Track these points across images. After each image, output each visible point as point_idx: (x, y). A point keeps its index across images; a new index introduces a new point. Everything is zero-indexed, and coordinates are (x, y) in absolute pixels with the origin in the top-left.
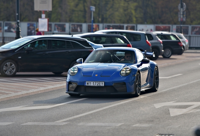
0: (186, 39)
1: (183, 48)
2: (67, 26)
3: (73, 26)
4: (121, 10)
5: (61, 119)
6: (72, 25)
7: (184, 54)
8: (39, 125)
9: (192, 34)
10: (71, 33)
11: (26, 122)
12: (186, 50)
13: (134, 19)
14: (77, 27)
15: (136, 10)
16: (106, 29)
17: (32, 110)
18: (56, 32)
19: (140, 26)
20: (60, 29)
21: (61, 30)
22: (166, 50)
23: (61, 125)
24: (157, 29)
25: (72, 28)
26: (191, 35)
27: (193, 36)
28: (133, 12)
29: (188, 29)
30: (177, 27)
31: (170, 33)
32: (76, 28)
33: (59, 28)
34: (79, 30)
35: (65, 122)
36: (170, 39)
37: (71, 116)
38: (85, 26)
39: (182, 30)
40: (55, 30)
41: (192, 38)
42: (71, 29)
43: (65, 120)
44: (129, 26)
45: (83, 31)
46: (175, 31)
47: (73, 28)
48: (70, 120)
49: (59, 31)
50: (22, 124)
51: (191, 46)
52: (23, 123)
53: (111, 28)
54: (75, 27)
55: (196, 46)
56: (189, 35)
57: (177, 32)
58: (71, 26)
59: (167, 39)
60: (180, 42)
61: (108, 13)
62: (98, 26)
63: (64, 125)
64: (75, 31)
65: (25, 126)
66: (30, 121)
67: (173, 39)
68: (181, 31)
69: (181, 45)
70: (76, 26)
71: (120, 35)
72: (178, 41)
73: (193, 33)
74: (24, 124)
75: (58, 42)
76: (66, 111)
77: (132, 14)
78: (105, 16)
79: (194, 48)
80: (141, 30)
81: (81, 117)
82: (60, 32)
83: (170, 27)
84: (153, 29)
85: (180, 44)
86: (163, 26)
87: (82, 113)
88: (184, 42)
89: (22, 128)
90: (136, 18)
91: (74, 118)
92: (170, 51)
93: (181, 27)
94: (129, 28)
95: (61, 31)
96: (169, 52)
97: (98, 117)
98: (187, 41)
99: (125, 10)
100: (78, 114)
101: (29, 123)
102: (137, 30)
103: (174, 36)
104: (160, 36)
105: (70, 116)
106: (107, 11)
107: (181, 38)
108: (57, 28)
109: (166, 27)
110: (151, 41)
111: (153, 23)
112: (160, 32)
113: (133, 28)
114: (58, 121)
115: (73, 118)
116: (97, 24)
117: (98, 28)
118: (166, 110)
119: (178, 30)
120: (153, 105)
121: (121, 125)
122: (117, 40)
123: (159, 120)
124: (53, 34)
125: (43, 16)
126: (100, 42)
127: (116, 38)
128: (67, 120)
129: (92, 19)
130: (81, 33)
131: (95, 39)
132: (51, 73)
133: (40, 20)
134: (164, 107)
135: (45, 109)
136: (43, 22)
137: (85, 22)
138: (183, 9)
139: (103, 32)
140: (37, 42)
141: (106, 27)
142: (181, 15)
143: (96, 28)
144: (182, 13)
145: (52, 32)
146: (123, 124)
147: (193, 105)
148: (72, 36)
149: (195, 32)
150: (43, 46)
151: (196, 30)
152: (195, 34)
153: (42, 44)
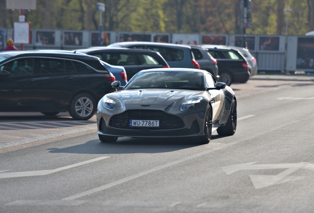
0: (253, 58)
1: (249, 72)
2: (58, 35)
3: (67, 35)
4: (141, 11)
5: (72, 194)
6: (66, 33)
7: (249, 81)
8: (35, 206)
9: (260, 49)
10: (64, 46)
11: (12, 200)
12: (253, 75)
13: (162, 25)
14: (74, 38)
15: (164, 10)
16: (122, 40)
17: (18, 178)
18: (39, 44)
19: (176, 37)
20: (46, 40)
21: (47, 42)
22: (223, 75)
23: (73, 204)
24: (205, 41)
25: (66, 39)
26: (258, 51)
27: (262, 53)
28: (161, 13)
29: (254, 42)
30: (236, 37)
31: (229, 48)
32: (72, 38)
33: (44, 38)
34: (77, 42)
35: (79, 199)
36: (229, 57)
37: (88, 190)
38: (86, 36)
39: (246, 43)
40: (37, 41)
41: (260, 56)
42: (64, 40)
43: (78, 196)
44: (160, 36)
45: (83, 44)
46: (234, 44)
47: (68, 38)
48: (87, 197)
49: (43, 43)
50: (6, 205)
51: (260, 69)
52: (8, 202)
53: (130, 38)
54: (70, 37)
55: (267, 69)
56: (255, 51)
57: (237, 45)
58: (64, 36)
59: (225, 58)
60: (245, 62)
61: (120, 15)
62: (109, 35)
63: (79, 206)
64: (69, 43)
65: (12, 206)
66: (19, 199)
67: (233, 57)
68: (244, 44)
69: (247, 67)
70: (72, 34)
71: (149, 50)
72: (242, 60)
73: (262, 47)
74: (10, 204)
75: (50, 62)
76: (77, 179)
77: (158, 16)
78: (114, 19)
79: (264, 72)
80: (179, 42)
81: (104, 191)
82: (45, 45)
83: (224, 38)
84: (198, 42)
85: (244, 65)
86: (214, 37)
87: (105, 184)
88: (251, 62)
89: (6, 211)
90: (165, 22)
91: (94, 192)
92: (228, 76)
93: (244, 37)
94: (159, 38)
95: (47, 44)
96: (228, 78)
97: (133, 190)
98: (255, 60)
99: (147, 10)
100: (99, 185)
101: (17, 201)
102: (171, 43)
103: (236, 53)
104: (213, 52)
105: (86, 188)
106: (118, 10)
107: (246, 56)
108: (41, 39)
109: (218, 37)
110: (199, 61)
111: (195, 31)
112: (212, 47)
113: (165, 39)
114: (67, 199)
115: (91, 193)
116: (107, 32)
117: (109, 39)
118: (244, 177)
119: (239, 43)
120: (221, 169)
121: (177, 205)
122: (146, 59)
123: (237, 195)
124: (35, 48)
125: (22, 18)
126: (118, 63)
127: (145, 56)
128: (83, 197)
129: (101, 24)
130: (81, 46)
131: (110, 57)
132: (39, 114)
133: (16, 24)
134: (239, 172)
135: (40, 176)
136: (21, 31)
137: (83, 29)
138: (248, 10)
139: (122, 47)
140: (16, 62)
141: (121, 38)
142: (244, 18)
143: (105, 39)
144: (245, 16)
145: (32, 45)
146: (179, 202)
147: (286, 169)
148: (75, 53)
149: (265, 46)
150: (26, 69)
151: (266, 43)
152: (266, 49)
153: (24, 65)
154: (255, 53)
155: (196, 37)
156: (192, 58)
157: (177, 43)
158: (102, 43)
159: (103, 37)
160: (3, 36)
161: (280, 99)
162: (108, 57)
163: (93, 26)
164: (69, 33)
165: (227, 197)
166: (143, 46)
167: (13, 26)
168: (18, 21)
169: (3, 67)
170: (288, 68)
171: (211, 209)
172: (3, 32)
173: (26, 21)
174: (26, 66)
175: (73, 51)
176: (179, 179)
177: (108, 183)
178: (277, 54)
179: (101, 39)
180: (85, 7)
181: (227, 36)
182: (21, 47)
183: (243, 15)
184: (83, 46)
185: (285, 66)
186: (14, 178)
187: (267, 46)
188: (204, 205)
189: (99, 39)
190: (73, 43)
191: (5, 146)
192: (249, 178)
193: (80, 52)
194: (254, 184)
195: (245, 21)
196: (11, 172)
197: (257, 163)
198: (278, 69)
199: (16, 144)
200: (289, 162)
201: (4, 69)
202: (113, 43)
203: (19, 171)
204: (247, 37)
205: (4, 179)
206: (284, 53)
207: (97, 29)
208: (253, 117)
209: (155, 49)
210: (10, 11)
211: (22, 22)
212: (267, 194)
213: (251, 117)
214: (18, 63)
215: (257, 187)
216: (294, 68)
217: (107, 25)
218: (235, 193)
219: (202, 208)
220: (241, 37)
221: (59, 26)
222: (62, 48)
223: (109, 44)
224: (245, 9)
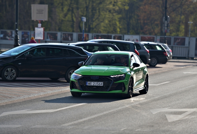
0: (170, 50)
1: (167, 58)
2: (59, 34)
3: (64, 35)
4: (107, 22)
5: (67, 123)
6: (63, 34)
7: (167, 63)
8: (47, 128)
9: (174, 44)
10: (62, 41)
11: (34, 125)
12: (170, 59)
13: (118, 30)
14: (68, 36)
15: (120, 21)
17: (37, 113)
18: (49, 40)
19: (126, 37)
20: (52, 38)
21: (53, 39)
22: (152, 59)
23: (67, 128)
24: (143, 40)
25: (63, 37)
26: (173, 46)
27: (175, 47)
28: (118, 23)
29: (171, 40)
30: (160, 38)
31: (156, 44)
32: (67, 37)
33: (52, 36)
34: (70, 39)
35: (71, 125)
36: (156, 48)
37: (75, 120)
38: (75, 35)
39: (166, 41)
40: (47, 38)
41: (174, 48)
42: (62, 37)
43: (70, 124)
44: (117, 36)
46: (159, 41)
47: (65, 37)
48: (75, 124)
49: (51, 39)
50: (31, 127)
51: (174, 56)
52: (32, 126)
53: (100, 37)
54: (66, 36)
55: (178, 56)
56: (171, 45)
57: (161, 42)
58: (62, 35)
59: (154, 49)
60: (165, 52)
61: (95, 24)
62: (88, 35)
63: (70, 129)
64: (65, 40)
65: (34, 128)
66: (38, 124)
67: (159, 48)
68: (165, 41)
69: (166, 55)
70: (67, 35)
71: (110, 44)
72: (163, 50)
73: (175, 43)
74: (33, 127)
76: (69, 115)
77: (116, 25)
78: (91, 26)
79: (176, 58)
80: (128, 40)
81: (84, 121)
82: (52, 41)
83: (154, 38)
84: (138, 40)
85: (165, 54)
86: (148, 37)
87: (85, 118)
88: (168, 52)
89: (31, 131)
90: (120, 28)
91: (79, 122)
92: (155, 60)
93: (165, 38)
94: (116, 37)
95: (53, 40)
96: (155, 61)
97: (100, 121)
98: (171, 51)
99: (110, 21)
100: (81, 118)
101: (37, 126)
102: (123, 40)
103: (160, 46)
104: (147, 46)
105: (74, 120)
106: (93, 21)
107: (166, 48)
108: (50, 37)
109: (151, 37)
110: (138, 51)
111: (137, 33)
112: (147, 43)
113: (120, 38)
114: (64, 125)
115: (77, 122)
116: (87, 34)
117: (88, 37)
118: (162, 115)
119: (162, 41)
120: (150, 111)
121: (124, 129)
122: (109, 49)
123: (158, 125)
124: (46, 42)
125: (40, 25)
126: (93, 51)
127: (108, 47)
128: (73, 124)
129: (84, 29)
130: (72, 41)
131: (89, 47)
132: (48, 79)
133: (36, 29)
134: (160, 113)
135: (49, 113)
136: (39, 31)
137: (73, 31)
139: (95, 42)
140: (36, 50)
141: (94, 37)
142: (165, 27)
143: (86, 38)
144: (166, 25)
145: (45, 40)
146: (126, 128)
147: (186, 111)
148: (69, 45)
149: (177, 43)
150: (42, 53)
151: (178, 41)
152: (177, 44)
153: (41, 51)
154: (171, 47)
155: (137, 37)
156: (135, 49)
157: (126, 40)
158: (84, 40)
159: (84, 36)
160: (28, 35)
161: (185, 73)
162: (87, 47)
163: (79, 30)
164: (65, 34)
165: (153, 126)
166: (107, 42)
167: (34, 30)
168: (37, 27)
169: (29, 52)
170: (190, 56)
171: (143, 132)
172: (29, 33)
173: (42, 27)
174: (42, 52)
175: (68, 44)
176: (126, 116)
177: (87, 117)
178: (184, 47)
179: (84, 37)
180: (75, 19)
181: (155, 37)
182: (39, 41)
183: (165, 25)
184: (73, 41)
185: (188, 54)
186: (35, 113)
187: (178, 43)
188: (139, 130)
189: (82, 37)
190: (68, 40)
191: (30, 96)
192: (165, 116)
193: (72, 44)
194: (168, 119)
195: (166, 28)
196: (33, 110)
197: (170, 108)
198: (184, 56)
199: (36, 95)
200: (188, 108)
201: (29, 53)
202: (90, 40)
203: (37, 110)
204: (167, 38)
205: (30, 114)
206: (188, 47)
207: (81, 32)
208: (169, 83)
209: (113, 43)
210: (33, 21)
211: (40, 27)
212: (175, 125)
213: (168, 83)
214: (37, 51)
215: (169, 121)
216: (193, 56)
217: (87, 29)
218: (157, 124)
219: (138, 131)
220: (163, 37)
221: (60, 30)
223: (88, 40)
224: (166, 22)
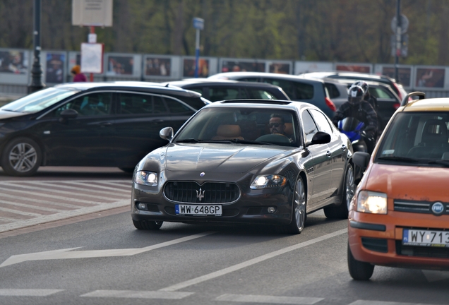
2: (137, 61)
3: (150, 61)
5: (172, 283)
6: (148, 59)
9: (417, 85)
10: (145, 76)
14: (160, 65)
15: (280, 29)
16: (225, 69)
18: (112, 74)
19: (300, 65)
20: (121, 68)
21: (123, 70)
23: (175, 297)
25: (148, 66)
26: (415, 88)
28: (276, 33)
29: (409, 75)
30: (384, 69)
32: (157, 66)
33: (119, 65)
34: (163, 71)
35: (183, 290)
37: (193, 277)
40: (109, 69)
42: (145, 68)
44: (277, 65)
45: (172, 74)
47: (151, 66)
48: (194, 288)
49: (117, 72)
53: (236, 68)
54: (154, 65)
56: (411, 88)
58: (145, 62)
60: (398, 103)
61: (220, 35)
62: (207, 63)
63: (183, 299)
64: (152, 73)
67: (383, 96)
70: (156, 61)
71: (267, 84)
72: (394, 100)
73: (420, 82)
76: (176, 262)
78: (212, 41)
81: (216, 279)
82: (119, 75)
83: (368, 69)
86: (353, 67)
87: (217, 270)
93: (397, 69)
94: (277, 68)
95: (122, 73)
99: (257, 29)
102: (293, 74)
106: (217, 29)
108: (115, 67)
109: (359, 68)
110: (334, 101)
113: (285, 69)
116: (204, 58)
117: (208, 67)
122: (262, 96)
124: (105, 79)
125: (93, 37)
127: (261, 92)
128: (188, 287)
129: (198, 47)
130: (168, 77)
131: (214, 92)
132: (116, 170)
133: (84, 46)
135: (126, 257)
136: (92, 53)
137: (169, 52)
138: (402, 30)
139: (229, 79)
141: (224, 66)
142: (396, 41)
143: (202, 68)
144: (399, 38)
145: (102, 75)
148: (167, 86)
149: (424, 81)
150: (100, 108)
151: (426, 77)
152: (425, 85)
153: (98, 102)
156: (326, 96)
158: (198, 73)
159: (199, 64)
164: (153, 59)
168: (86, 41)
169: (68, 105)
172: (63, 56)
173: (98, 41)
174: (101, 104)
177: (220, 268)
178: (442, 92)
179: (197, 68)
180: (172, 24)
181: (372, 66)
183: (396, 37)
184: (172, 77)
187: (428, 81)
189: (194, 68)
190: (158, 72)
193: (174, 85)
195: (399, 45)
196: (85, 249)
201: (70, 107)
202: (213, 74)
203: (96, 249)
205: (77, 259)
209: (274, 83)
211: (93, 43)
217: (202, 48)
220: (392, 68)
221: (136, 50)
222: (143, 80)
224: (399, 31)
